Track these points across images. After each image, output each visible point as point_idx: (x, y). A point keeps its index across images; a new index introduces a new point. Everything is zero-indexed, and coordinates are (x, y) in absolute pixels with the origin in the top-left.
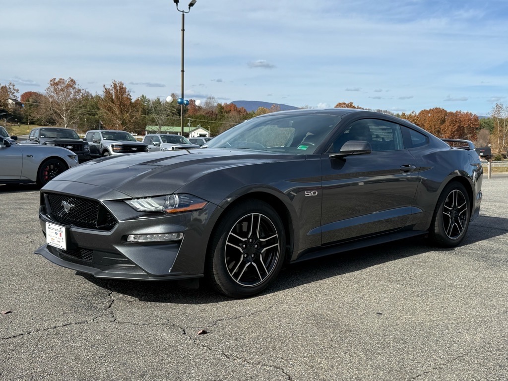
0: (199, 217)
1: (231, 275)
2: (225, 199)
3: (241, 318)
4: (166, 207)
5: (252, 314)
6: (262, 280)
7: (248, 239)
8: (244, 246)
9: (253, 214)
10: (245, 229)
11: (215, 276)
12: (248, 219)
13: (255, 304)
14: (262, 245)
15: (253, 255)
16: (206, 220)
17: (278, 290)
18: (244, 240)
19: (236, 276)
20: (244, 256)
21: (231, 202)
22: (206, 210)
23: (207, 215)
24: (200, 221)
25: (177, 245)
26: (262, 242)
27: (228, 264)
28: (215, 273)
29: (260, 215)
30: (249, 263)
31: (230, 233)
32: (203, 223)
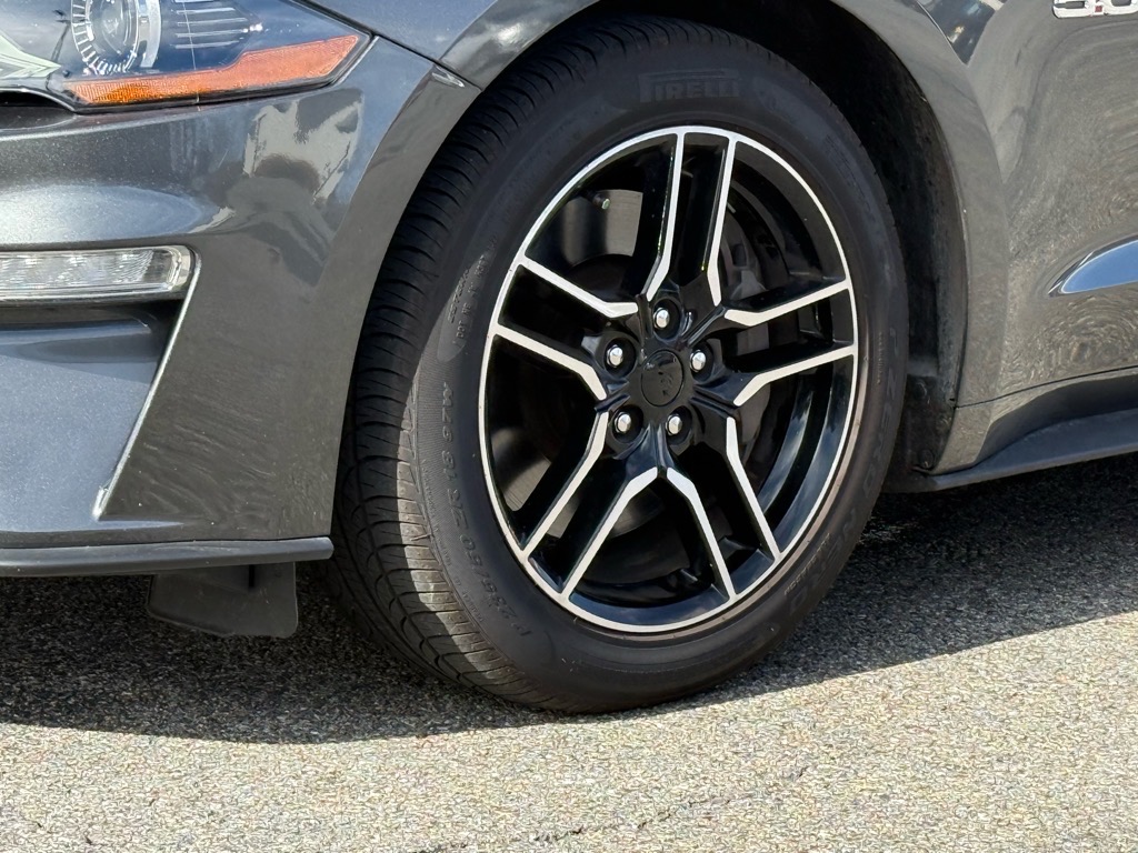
0: (294, 152)
1: (523, 555)
2: (477, 29)
3: (588, 838)
4: (73, 69)
5: (664, 815)
6: (733, 597)
7: (647, 308)
8: (616, 355)
9: (681, 132)
10: (621, 240)
11: (412, 556)
12: (643, 172)
13: (685, 752)
14: (738, 356)
15: (674, 424)
16: (345, 169)
17: (847, 669)
18: (613, 310)
19: (556, 557)
20: (612, 428)
21: (518, 51)
22: (351, 95)
23: (353, 138)
24: (302, 175)
25: (144, 330)
26: (738, 329)
27: (503, 479)
28: (407, 532)
29: (734, 138)
30: (650, 476)
31: (521, 260)
32: (326, 192)
